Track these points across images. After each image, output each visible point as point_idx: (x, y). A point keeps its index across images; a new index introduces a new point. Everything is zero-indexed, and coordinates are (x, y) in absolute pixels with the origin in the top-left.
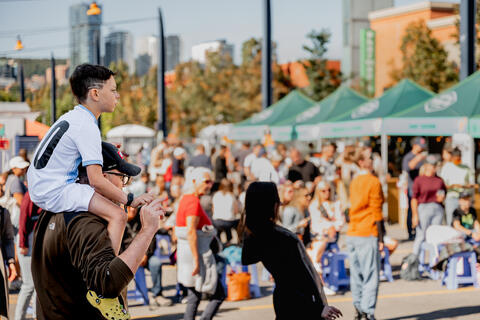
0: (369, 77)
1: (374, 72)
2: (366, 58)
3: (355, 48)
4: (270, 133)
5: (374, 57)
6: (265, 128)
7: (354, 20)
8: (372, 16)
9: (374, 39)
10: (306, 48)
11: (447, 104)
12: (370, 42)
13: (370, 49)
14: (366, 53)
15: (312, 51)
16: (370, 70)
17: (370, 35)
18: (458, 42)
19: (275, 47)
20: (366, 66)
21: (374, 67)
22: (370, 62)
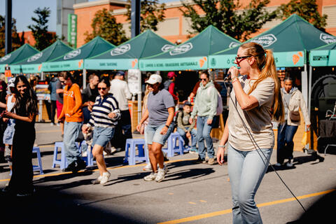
0: (73, 42)
1: (76, 39)
2: (71, 30)
3: (65, 25)
4: (9, 68)
5: (76, 31)
6: (6, 65)
7: (64, 9)
8: (75, 6)
9: (76, 20)
10: (34, 19)
11: (125, 51)
12: (73, 22)
13: (74, 26)
14: (71, 28)
15: (38, 22)
16: (73, 38)
17: (74, 17)
18: (129, 19)
19: (15, 22)
20: (71, 36)
21: (76, 37)
22: (73, 34)
